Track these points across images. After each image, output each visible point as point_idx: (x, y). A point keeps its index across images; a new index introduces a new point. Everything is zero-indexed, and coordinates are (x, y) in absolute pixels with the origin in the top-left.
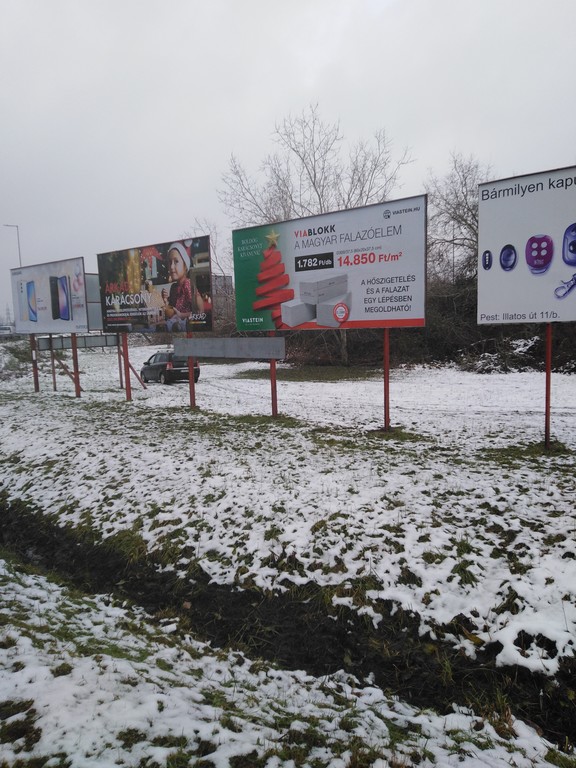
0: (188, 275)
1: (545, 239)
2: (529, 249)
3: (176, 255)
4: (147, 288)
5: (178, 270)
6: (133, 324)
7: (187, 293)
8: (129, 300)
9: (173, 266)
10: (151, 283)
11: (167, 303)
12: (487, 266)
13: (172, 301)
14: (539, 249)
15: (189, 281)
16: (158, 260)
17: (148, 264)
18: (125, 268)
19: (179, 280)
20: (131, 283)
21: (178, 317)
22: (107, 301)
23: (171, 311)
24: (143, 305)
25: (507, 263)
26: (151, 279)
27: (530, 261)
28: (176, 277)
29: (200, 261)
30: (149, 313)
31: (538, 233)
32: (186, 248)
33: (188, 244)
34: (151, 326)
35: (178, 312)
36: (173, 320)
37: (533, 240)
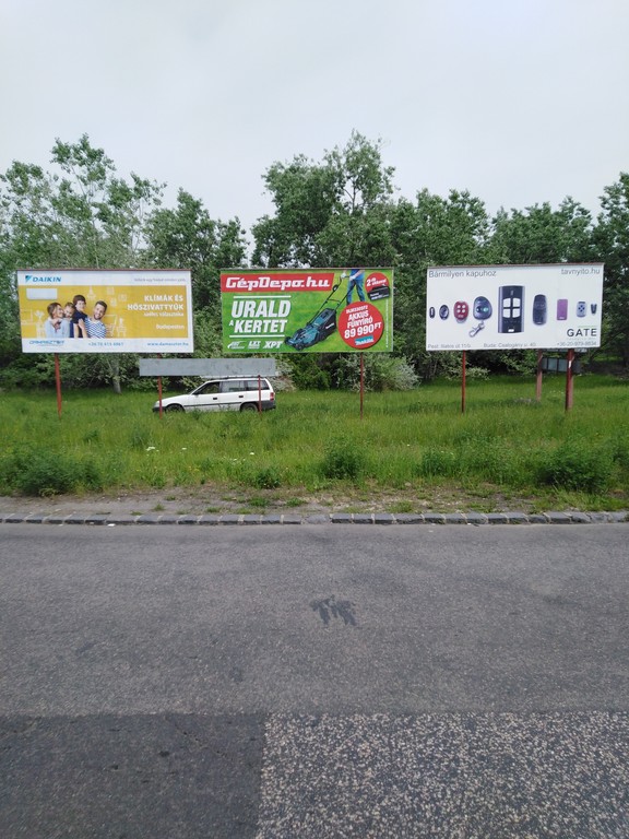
1: (464, 303)
2: (456, 308)
12: (432, 316)
14: (461, 309)
25: (444, 316)
27: (456, 315)
31: (461, 300)
37: (458, 304)
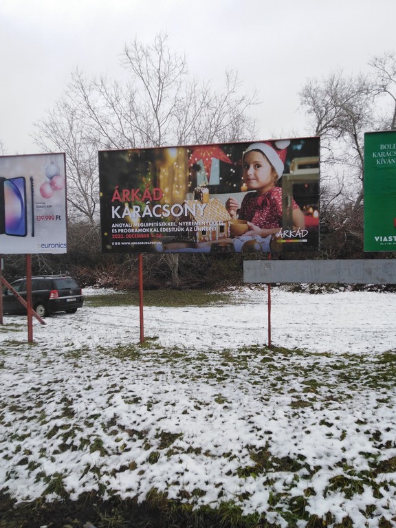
0: (279, 183)
3: (258, 157)
4: (198, 196)
5: (261, 176)
6: (165, 242)
7: (274, 205)
8: (158, 211)
9: (251, 171)
10: (206, 191)
11: (236, 217)
13: (245, 213)
15: (280, 190)
16: (222, 164)
17: (203, 168)
18: (156, 171)
19: (260, 190)
20: (167, 190)
21: (255, 234)
22: (114, 212)
23: (243, 227)
24: (187, 218)
26: (208, 187)
28: (255, 184)
29: (301, 167)
30: (199, 229)
32: (277, 150)
33: (283, 146)
34: (201, 245)
35: (257, 228)
36: (246, 238)
